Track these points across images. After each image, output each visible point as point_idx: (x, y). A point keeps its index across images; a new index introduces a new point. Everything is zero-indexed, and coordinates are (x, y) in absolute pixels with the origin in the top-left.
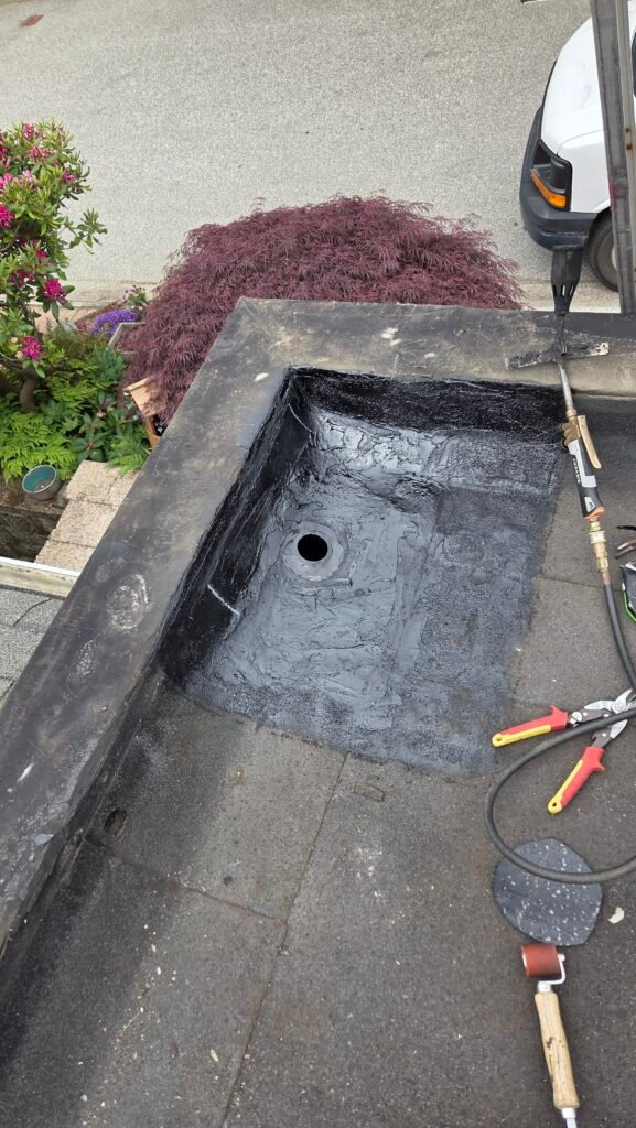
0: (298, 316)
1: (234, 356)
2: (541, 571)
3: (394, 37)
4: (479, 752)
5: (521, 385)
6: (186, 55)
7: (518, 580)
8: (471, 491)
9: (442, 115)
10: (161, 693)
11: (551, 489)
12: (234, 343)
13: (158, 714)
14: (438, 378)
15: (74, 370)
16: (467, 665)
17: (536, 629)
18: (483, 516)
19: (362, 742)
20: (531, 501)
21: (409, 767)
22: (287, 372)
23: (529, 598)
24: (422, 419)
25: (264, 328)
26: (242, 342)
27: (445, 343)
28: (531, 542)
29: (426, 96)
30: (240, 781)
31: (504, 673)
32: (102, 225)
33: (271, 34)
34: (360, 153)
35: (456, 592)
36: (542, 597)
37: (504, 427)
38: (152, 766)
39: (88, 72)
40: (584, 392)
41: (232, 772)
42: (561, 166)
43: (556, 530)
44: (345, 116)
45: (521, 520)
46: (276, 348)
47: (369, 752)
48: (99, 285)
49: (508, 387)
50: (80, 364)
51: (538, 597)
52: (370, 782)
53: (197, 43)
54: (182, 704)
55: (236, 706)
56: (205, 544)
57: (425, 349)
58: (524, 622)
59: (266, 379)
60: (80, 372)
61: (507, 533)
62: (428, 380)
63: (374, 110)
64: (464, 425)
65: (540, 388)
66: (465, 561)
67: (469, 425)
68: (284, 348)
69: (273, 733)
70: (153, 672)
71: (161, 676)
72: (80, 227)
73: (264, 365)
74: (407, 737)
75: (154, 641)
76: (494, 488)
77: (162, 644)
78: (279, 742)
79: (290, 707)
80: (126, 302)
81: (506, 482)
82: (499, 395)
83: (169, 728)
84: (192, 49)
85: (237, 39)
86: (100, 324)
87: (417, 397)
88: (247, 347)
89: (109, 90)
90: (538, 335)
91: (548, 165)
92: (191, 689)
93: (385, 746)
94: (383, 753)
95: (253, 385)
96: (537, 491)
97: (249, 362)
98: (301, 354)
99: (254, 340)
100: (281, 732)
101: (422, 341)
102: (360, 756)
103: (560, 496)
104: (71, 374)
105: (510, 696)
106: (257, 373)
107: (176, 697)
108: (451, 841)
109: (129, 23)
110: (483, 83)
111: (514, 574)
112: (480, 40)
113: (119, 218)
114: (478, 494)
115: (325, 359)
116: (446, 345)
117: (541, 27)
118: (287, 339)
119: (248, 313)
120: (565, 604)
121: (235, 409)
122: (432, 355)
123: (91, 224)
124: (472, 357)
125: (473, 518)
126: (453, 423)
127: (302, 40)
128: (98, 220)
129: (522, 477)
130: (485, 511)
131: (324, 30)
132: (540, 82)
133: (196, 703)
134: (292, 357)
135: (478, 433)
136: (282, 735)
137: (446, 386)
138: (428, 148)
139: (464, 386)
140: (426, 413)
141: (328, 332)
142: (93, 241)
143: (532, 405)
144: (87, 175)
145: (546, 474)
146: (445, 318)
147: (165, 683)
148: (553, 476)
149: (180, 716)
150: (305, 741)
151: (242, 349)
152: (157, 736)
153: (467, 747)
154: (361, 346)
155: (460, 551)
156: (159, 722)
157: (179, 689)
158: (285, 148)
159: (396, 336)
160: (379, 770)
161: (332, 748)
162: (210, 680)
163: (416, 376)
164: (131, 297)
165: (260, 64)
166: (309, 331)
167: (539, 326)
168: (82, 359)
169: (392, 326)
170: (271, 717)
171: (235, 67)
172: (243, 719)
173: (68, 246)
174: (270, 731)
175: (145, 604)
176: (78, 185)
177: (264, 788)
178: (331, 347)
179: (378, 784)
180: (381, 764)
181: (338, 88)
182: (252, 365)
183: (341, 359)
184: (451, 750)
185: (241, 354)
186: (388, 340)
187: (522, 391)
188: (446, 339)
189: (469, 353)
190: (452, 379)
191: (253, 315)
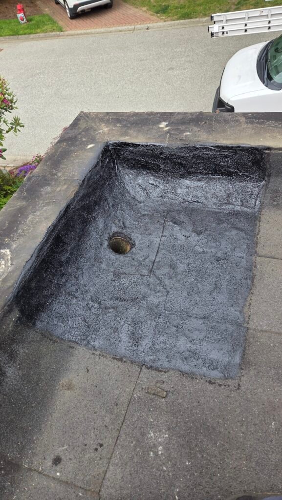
0: (112, 119)
1: (75, 137)
2: (256, 252)
3: (155, 62)
4: (229, 362)
5: (239, 147)
6: (66, 66)
7: (243, 258)
8: (211, 211)
9: (176, 92)
10: (16, 326)
11: (256, 209)
12: (76, 131)
13: (13, 341)
14: (192, 145)
15: (6, 191)
16: (216, 307)
17: (256, 285)
18: (219, 224)
19: (152, 358)
20: (246, 216)
21: (183, 373)
22: (105, 144)
23: (250, 269)
24: (182, 171)
25: (93, 124)
26: (81, 130)
27: (195, 128)
28: (248, 237)
29: (169, 84)
30: (69, 387)
31: (240, 312)
32: (22, 123)
33: (103, 59)
34: (141, 106)
35: (206, 265)
36: (258, 267)
37: (229, 174)
38: (7, 378)
39: (22, 71)
40: (276, 149)
41: (64, 381)
42: (229, 108)
43: (262, 231)
44: (135, 91)
45: (241, 225)
46: (100, 133)
47: (158, 364)
48: (22, 157)
49: (232, 148)
50: (10, 188)
51: (256, 267)
52: (158, 385)
53: (71, 62)
54: (32, 335)
55: (70, 336)
56: (52, 231)
57: (184, 131)
58: (249, 281)
59: (93, 147)
60: (9, 192)
61: (234, 232)
62: (186, 146)
63: (147, 89)
64: (206, 174)
65: (251, 148)
66: (211, 247)
67: (209, 174)
68: (104, 133)
69: (93, 354)
70: (10, 311)
71: (16, 314)
72: (11, 124)
73: (93, 140)
74: (181, 354)
75: (11, 290)
76: (224, 209)
77: (19, 292)
78: (97, 360)
79: (105, 336)
80: (33, 162)
81: (231, 206)
82: (226, 153)
83: (22, 351)
84: (68, 64)
85: (88, 60)
86: (21, 171)
87: (180, 157)
88: (83, 133)
89: (31, 79)
90: (247, 122)
91: (224, 108)
92: (39, 324)
93: (167, 360)
94: (166, 365)
95: (86, 150)
96: (249, 210)
97: (84, 139)
98: (114, 136)
99: (87, 130)
100: (98, 353)
101: (182, 127)
102: (151, 367)
103: (262, 213)
104: (5, 192)
105: (245, 325)
106: (88, 145)
107: (27, 330)
108: (215, 425)
109: (41, 53)
110: (193, 80)
111: (240, 255)
112: (192, 64)
113: (33, 129)
114: (216, 213)
115: (127, 138)
116: (195, 129)
117: (216, 59)
118: (106, 129)
119: (84, 118)
120: (273, 270)
121: (75, 162)
122: (188, 133)
123: (16, 122)
124: (210, 134)
125: (214, 225)
126: (200, 173)
127: (116, 62)
128: (20, 122)
129: (240, 203)
130: (220, 222)
131: (126, 59)
132: (217, 80)
133: (42, 334)
134: (108, 137)
135: (214, 179)
136: (100, 355)
137: (196, 149)
138: (171, 104)
139: (206, 148)
140: (184, 167)
141: (129, 125)
142: (17, 130)
143: (246, 158)
144: (16, 102)
145: (254, 200)
146: (194, 117)
147: (19, 319)
148: (257, 202)
149: (30, 343)
150: (114, 359)
151: (80, 134)
152: (12, 356)
153: (221, 359)
154: (148, 131)
155: (207, 243)
156: (14, 346)
157: (30, 325)
158: (109, 103)
159: (167, 126)
160: (164, 377)
161: (133, 362)
162: (52, 319)
163: (179, 144)
164: (36, 159)
165: (98, 71)
166: (118, 125)
167: (246, 118)
168: (11, 186)
169: (165, 121)
170: (92, 343)
171: (87, 71)
172: (74, 345)
173: (5, 132)
174: (91, 352)
175: (8, 267)
176: (11, 106)
177: (86, 392)
178: (131, 132)
179: (164, 386)
180: (165, 372)
181: (132, 80)
182: (85, 141)
183: (136, 137)
184: (211, 361)
185: (79, 137)
186: (163, 128)
187: (241, 150)
188: (195, 126)
189: (209, 131)
190: (200, 145)
191: (87, 119)
